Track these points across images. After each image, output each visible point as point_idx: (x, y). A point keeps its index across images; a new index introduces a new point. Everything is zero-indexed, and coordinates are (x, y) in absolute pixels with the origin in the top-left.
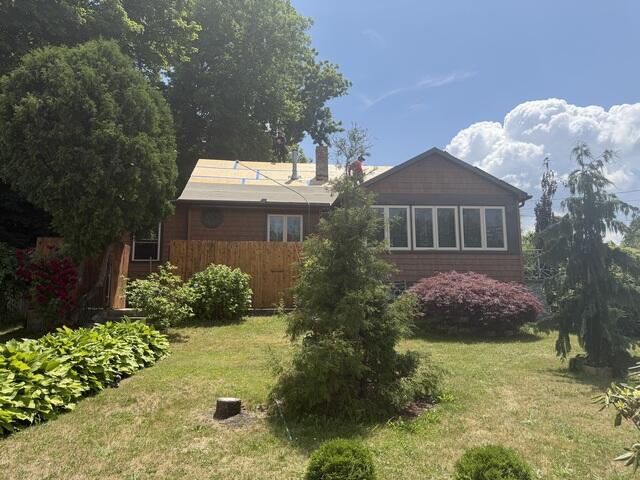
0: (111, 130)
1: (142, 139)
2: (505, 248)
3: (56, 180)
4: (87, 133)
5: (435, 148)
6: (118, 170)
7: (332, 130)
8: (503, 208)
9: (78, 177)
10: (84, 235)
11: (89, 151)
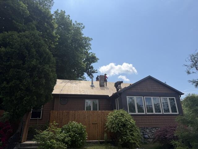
0: (34, 62)
1: (47, 67)
2: (178, 113)
3: (8, 83)
4: (24, 64)
5: (150, 76)
6: (36, 79)
7: (94, 72)
8: (175, 98)
9: (18, 82)
10: (18, 109)
11: (24, 71)
